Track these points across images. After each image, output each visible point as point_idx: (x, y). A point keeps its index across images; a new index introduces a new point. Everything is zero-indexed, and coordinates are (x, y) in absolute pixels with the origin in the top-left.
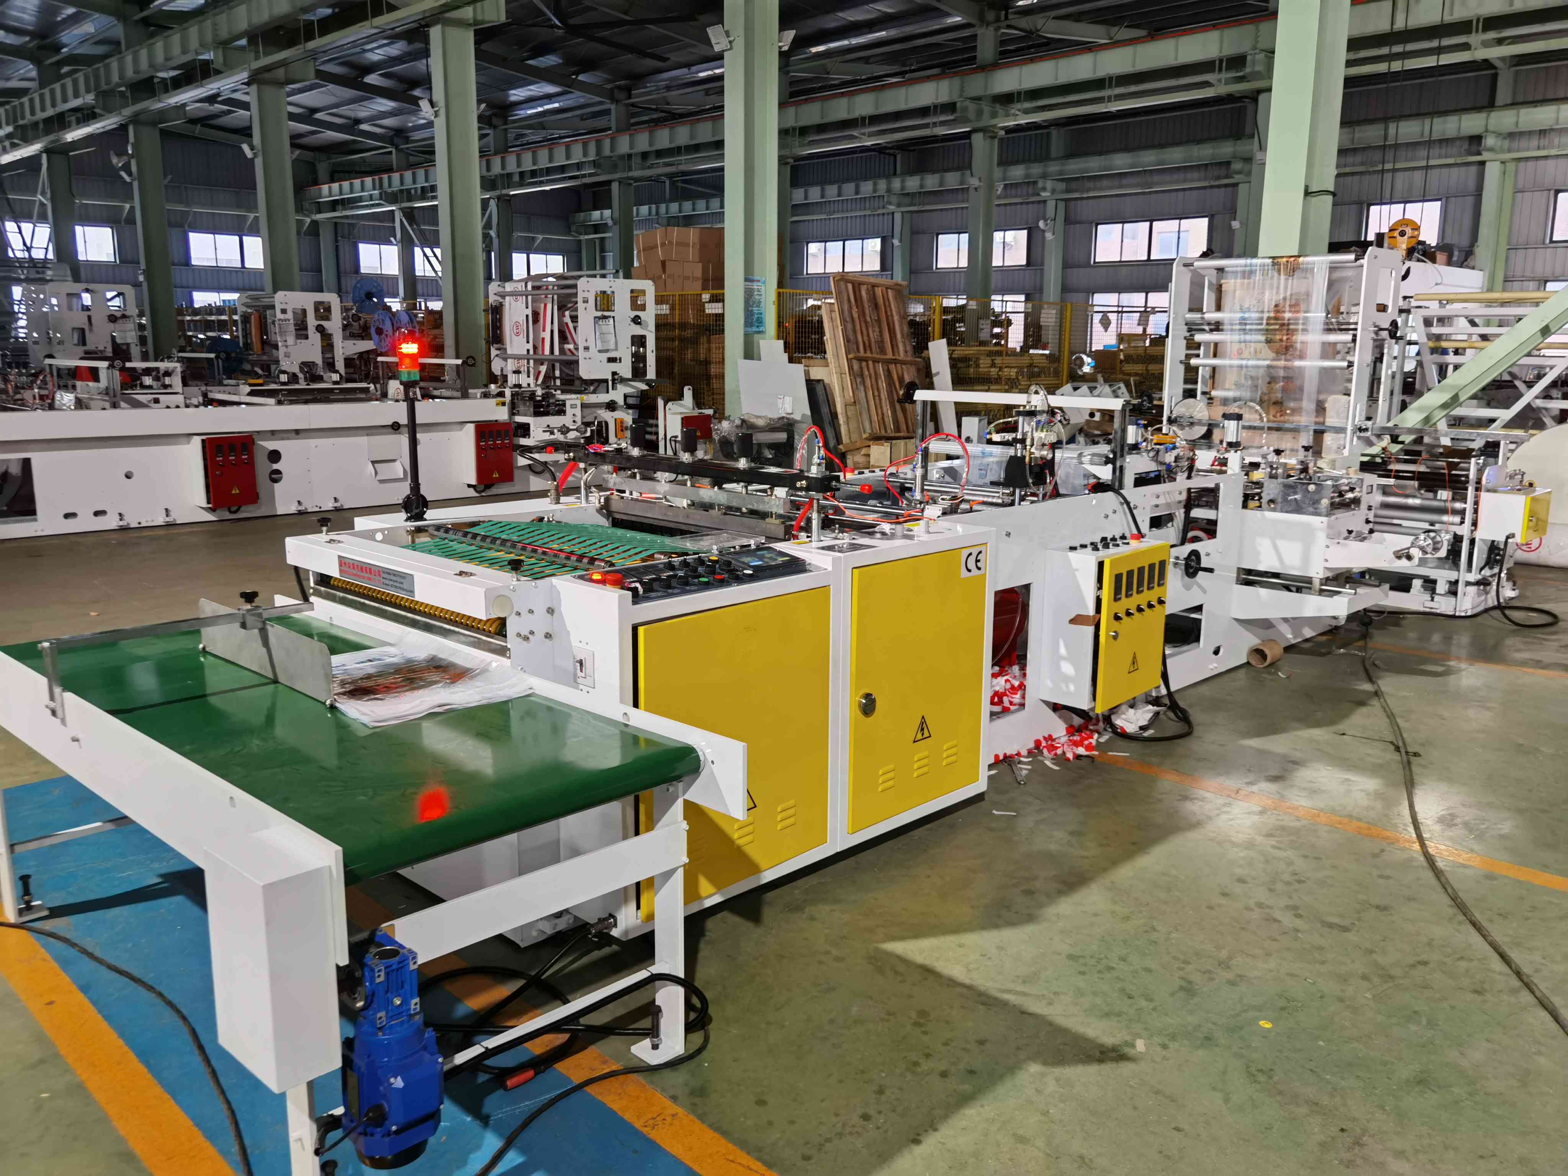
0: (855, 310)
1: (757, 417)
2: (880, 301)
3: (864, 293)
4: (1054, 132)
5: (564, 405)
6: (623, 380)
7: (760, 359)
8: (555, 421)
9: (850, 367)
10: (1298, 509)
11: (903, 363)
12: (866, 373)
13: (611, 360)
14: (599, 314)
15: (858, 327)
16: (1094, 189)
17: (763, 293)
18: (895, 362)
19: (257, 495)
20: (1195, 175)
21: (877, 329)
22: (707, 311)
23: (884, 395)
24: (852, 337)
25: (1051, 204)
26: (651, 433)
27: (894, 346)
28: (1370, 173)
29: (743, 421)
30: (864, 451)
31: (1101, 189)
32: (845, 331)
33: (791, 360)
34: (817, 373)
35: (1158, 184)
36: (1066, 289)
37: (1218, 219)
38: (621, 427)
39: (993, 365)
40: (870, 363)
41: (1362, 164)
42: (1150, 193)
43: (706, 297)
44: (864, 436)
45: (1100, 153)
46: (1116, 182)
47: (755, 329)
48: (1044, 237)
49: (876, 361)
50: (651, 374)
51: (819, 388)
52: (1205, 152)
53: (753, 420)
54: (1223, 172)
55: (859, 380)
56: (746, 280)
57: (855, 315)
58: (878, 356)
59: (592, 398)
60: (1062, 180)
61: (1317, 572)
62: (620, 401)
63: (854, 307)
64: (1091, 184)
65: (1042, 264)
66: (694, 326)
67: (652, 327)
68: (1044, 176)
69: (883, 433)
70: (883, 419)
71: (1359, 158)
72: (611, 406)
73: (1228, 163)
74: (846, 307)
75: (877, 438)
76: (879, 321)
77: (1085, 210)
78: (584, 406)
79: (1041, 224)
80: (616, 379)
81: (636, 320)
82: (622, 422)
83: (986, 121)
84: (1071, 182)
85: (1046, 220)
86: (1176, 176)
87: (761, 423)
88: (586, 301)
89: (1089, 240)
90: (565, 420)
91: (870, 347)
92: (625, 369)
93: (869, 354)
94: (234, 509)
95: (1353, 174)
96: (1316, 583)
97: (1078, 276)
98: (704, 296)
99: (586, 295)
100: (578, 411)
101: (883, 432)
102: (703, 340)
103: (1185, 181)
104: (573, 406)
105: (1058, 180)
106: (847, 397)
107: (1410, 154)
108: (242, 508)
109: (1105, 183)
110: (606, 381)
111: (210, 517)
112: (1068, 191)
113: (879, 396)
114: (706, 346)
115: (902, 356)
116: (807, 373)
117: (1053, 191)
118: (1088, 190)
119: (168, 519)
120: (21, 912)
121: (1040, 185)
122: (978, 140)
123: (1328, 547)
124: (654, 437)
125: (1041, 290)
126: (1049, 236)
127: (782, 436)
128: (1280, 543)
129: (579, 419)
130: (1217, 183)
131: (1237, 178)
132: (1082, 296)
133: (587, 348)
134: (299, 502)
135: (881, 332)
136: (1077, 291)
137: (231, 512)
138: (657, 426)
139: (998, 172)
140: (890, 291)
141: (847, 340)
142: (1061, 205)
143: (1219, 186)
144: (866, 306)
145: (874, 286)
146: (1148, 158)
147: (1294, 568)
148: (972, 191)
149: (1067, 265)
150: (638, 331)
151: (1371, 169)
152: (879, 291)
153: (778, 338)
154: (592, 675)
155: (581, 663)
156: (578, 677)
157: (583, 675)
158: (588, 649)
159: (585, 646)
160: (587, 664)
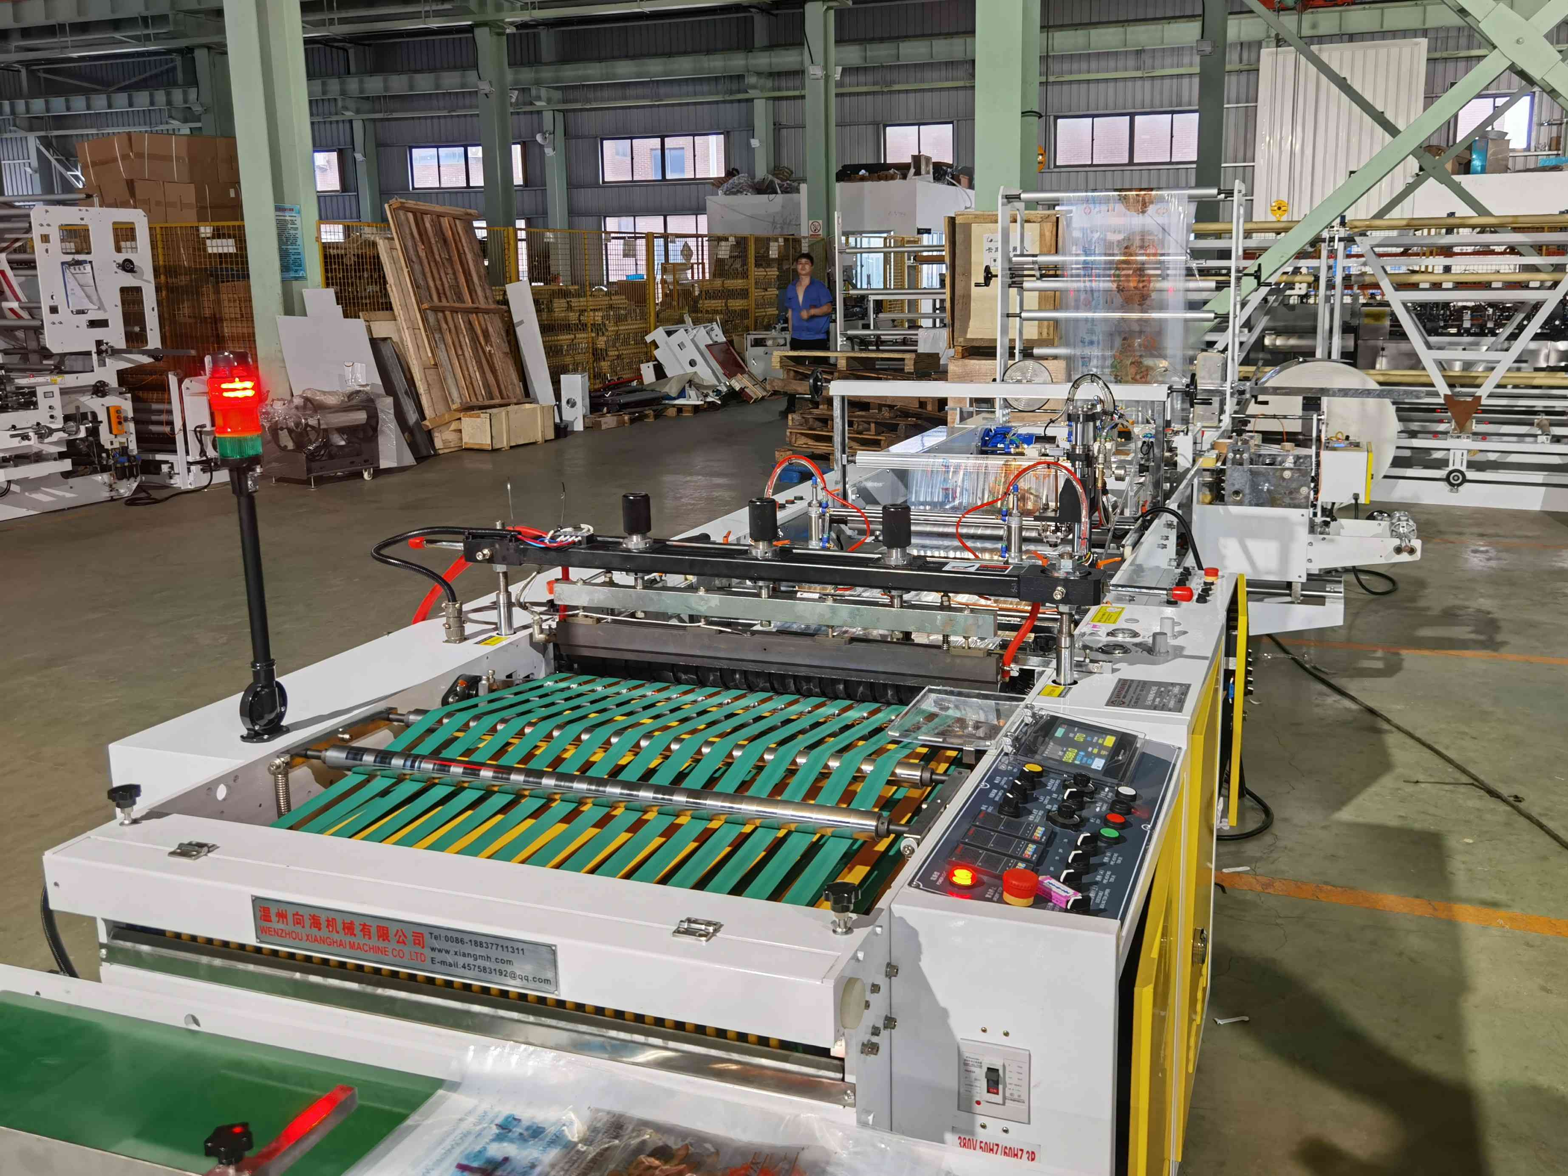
0: (421, 247)
1: (324, 393)
2: (449, 234)
3: (428, 225)
4: (543, 33)
5: (33, 394)
6: (115, 352)
7: (304, 314)
8: (25, 418)
9: (425, 320)
10: (1272, 501)
11: (487, 312)
12: (444, 326)
13: (93, 324)
14: (69, 258)
15: (427, 269)
16: (596, 100)
17: (298, 225)
18: (477, 311)
20: (705, 88)
21: (450, 271)
22: (210, 250)
23: (468, 352)
24: (422, 282)
25: (548, 116)
26: (160, 423)
27: (472, 291)
28: (882, 93)
29: (307, 400)
30: (454, 426)
31: (603, 100)
32: (411, 273)
33: (346, 316)
34: (382, 329)
35: (668, 96)
36: (573, 212)
37: (735, 136)
38: (117, 418)
39: (570, 308)
40: (448, 313)
41: (875, 84)
42: (659, 106)
43: (206, 230)
44: (454, 407)
45: (600, 60)
46: (619, 93)
47: (292, 274)
48: (543, 154)
49: (454, 311)
50: (154, 341)
51: (386, 350)
52: (716, 64)
53: (319, 398)
54: (735, 86)
55: (437, 336)
56: (278, 209)
57: (422, 254)
58: (457, 305)
59: (70, 381)
60: (557, 88)
61: (1297, 575)
62: (113, 382)
63: (420, 244)
64: (591, 95)
65: (544, 184)
66: (189, 271)
67: (149, 274)
68: (538, 83)
69: (474, 402)
70: (472, 383)
71: (870, 78)
72: (100, 389)
73: (740, 77)
74: (410, 244)
75: (468, 408)
76: (450, 260)
77: (588, 123)
78: (64, 392)
79: (539, 138)
80: (103, 350)
81: (128, 266)
82: (118, 411)
83: (490, 15)
84: (568, 90)
85: (544, 134)
86: (684, 89)
87: (332, 401)
88: (45, 239)
89: (596, 157)
90: (38, 416)
91: (445, 294)
92: (115, 336)
93: (444, 303)
95: (866, 94)
96: (1297, 588)
97: (586, 198)
98: (202, 229)
99: (45, 231)
100: (57, 401)
101: (474, 399)
102: (208, 289)
103: (695, 94)
104: (48, 395)
105: (553, 88)
106: (424, 358)
107: (919, 75)
109: (606, 93)
110: (88, 354)
112: (565, 101)
113: (463, 354)
114: (212, 297)
115: (482, 304)
116: (369, 330)
117: (549, 101)
118: (588, 101)
121: (534, 92)
122: (483, 36)
123: (1311, 544)
124: (167, 429)
125: (545, 213)
126: (549, 152)
127: (361, 417)
128: (1251, 544)
129: (59, 414)
130: (728, 98)
131: (752, 93)
132: (591, 221)
133: (54, 310)
135: (454, 273)
136: (587, 214)
138: (170, 412)
139: (509, 75)
140: (457, 222)
141: (416, 286)
142: (560, 117)
143: (732, 102)
144: (433, 241)
145: (439, 216)
146: (655, 68)
147: (1268, 573)
148: (481, 96)
149: (572, 185)
150: (129, 280)
151: (885, 90)
152: (445, 222)
153: (328, 285)
154: (1025, 1097)
155: (994, 1079)
156: (978, 1103)
157: (998, 1098)
158: (1005, 1041)
159: (994, 1037)
160: (1010, 1078)
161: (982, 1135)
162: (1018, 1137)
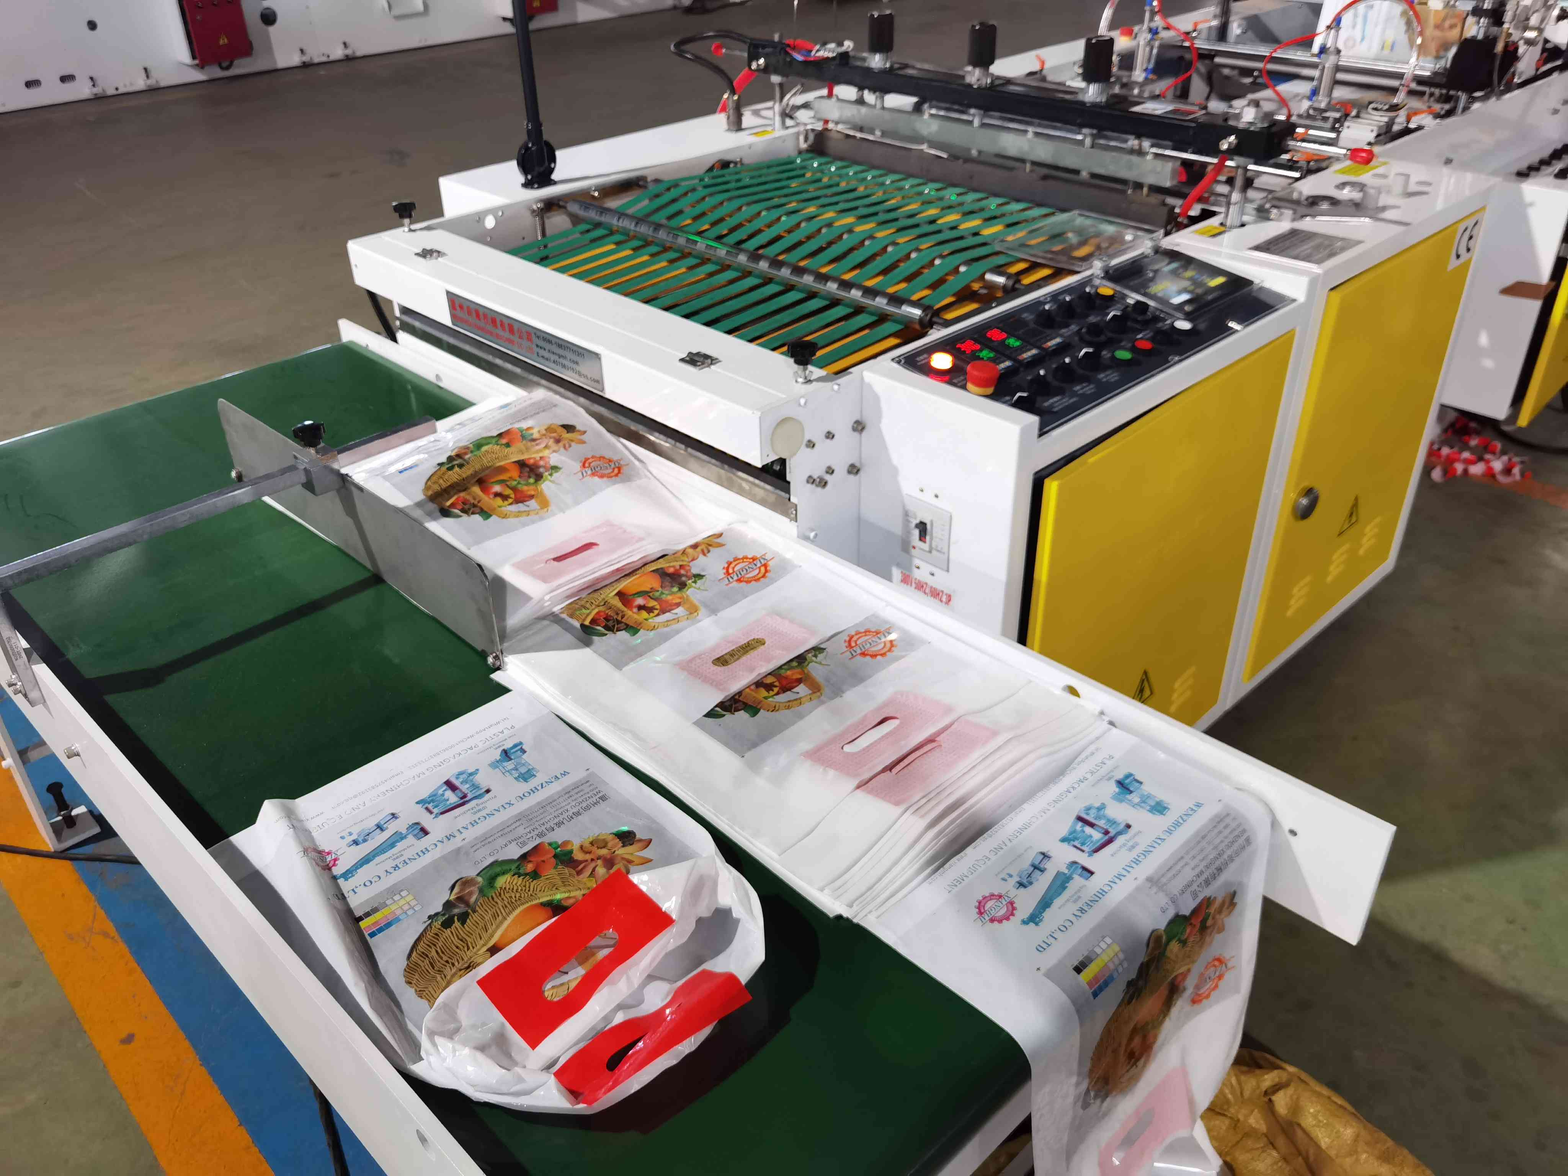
19: (250, 44)
94: (225, 64)
108: (236, 62)
111: (198, 76)
119: (149, 82)
120: (57, 830)
134: (302, 51)
137: (222, 68)
154: (945, 550)
155: (923, 528)
156: (914, 547)
157: (925, 546)
158: (934, 501)
159: (928, 497)
160: (936, 532)
161: (918, 575)
162: (940, 581)
